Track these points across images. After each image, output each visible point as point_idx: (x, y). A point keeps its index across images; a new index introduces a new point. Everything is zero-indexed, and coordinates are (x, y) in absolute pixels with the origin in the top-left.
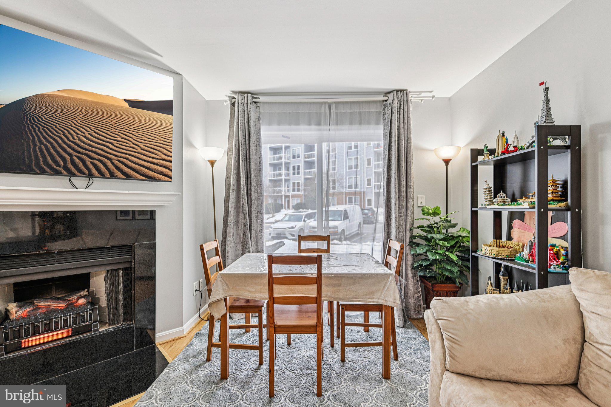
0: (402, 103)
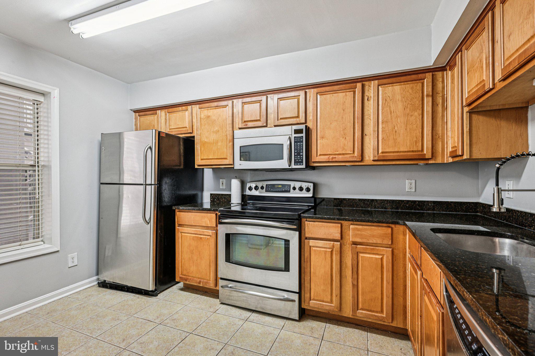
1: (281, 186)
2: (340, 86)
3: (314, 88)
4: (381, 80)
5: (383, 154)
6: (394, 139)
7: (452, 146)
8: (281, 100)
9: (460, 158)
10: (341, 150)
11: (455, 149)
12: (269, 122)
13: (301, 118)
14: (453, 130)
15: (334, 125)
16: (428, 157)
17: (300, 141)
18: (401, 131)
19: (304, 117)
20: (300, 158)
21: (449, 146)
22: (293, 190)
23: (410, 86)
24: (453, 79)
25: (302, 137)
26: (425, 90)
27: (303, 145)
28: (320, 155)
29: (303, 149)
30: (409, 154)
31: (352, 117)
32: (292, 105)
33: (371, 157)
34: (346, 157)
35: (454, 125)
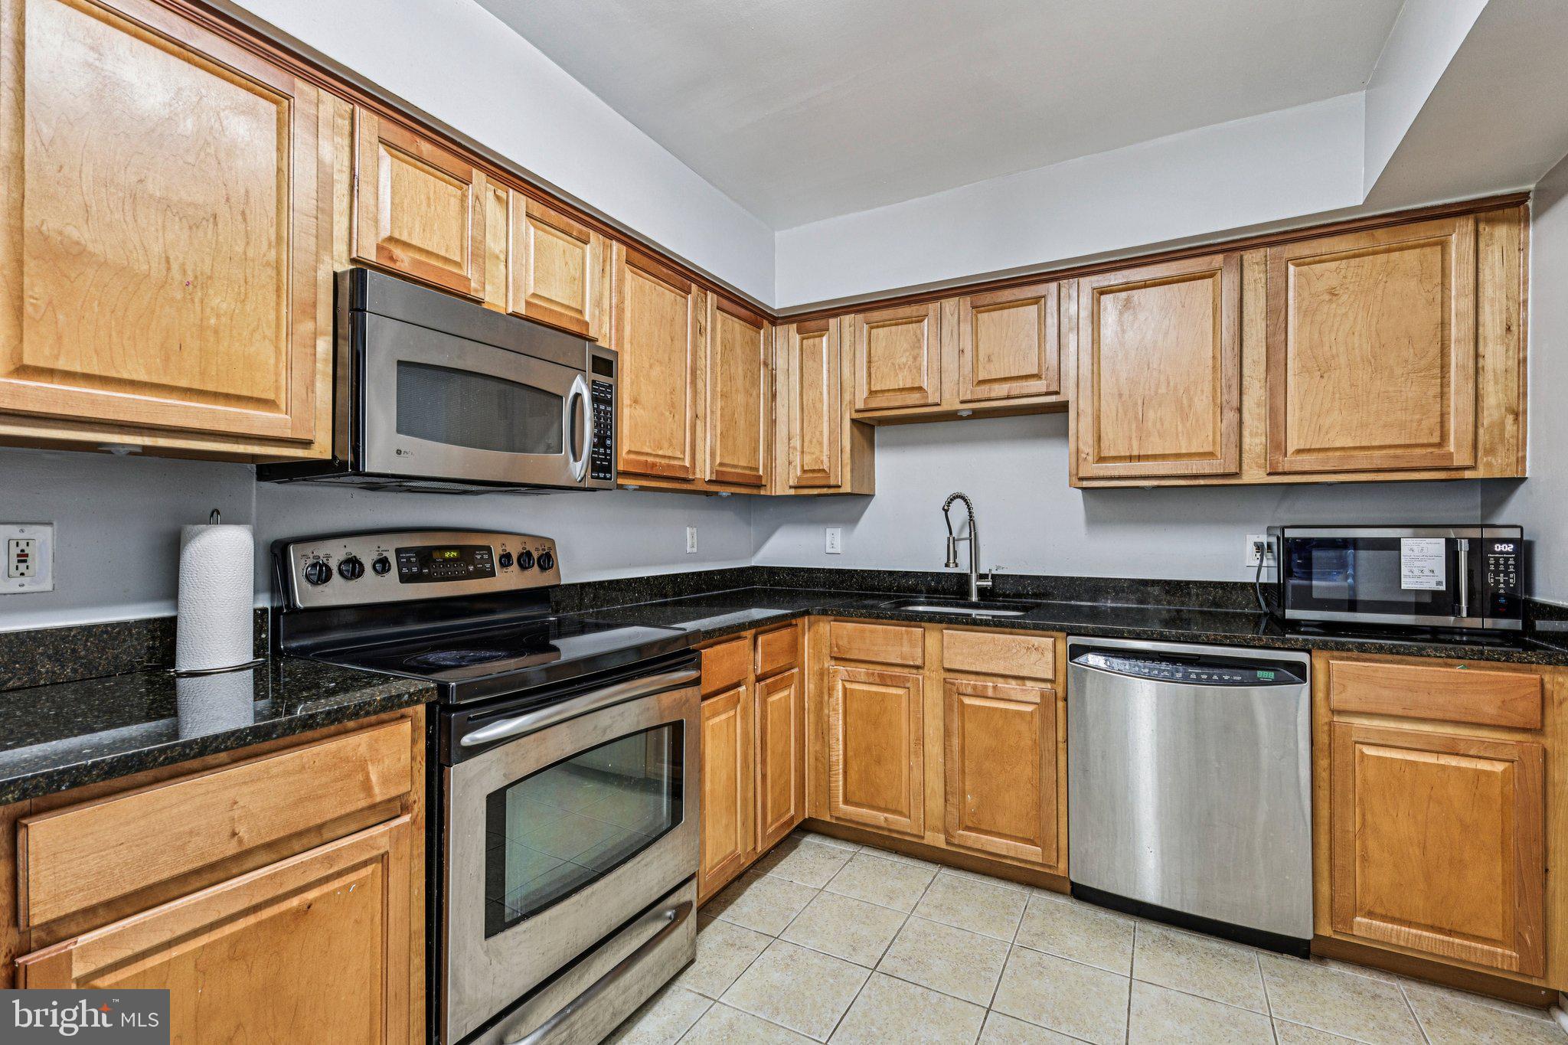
1: (454, 554)
2: (664, 270)
3: (618, 240)
4: (721, 298)
5: (721, 469)
6: (735, 439)
7: (806, 468)
8: (535, 227)
9: (825, 491)
10: (666, 445)
11: (819, 475)
12: (488, 288)
13: (587, 318)
14: (814, 440)
15: (656, 372)
16: (763, 483)
17: (604, 399)
18: (742, 423)
19: (597, 320)
20: (605, 454)
21: (795, 467)
22: (503, 565)
23: (750, 332)
24: (816, 353)
25: (610, 386)
26: (762, 351)
27: (611, 415)
28: (629, 452)
29: (611, 427)
30: (747, 472)
31: (683, 365)
32: (566, 263)
33: (704, 472)
34: (673, 466)
35: (818, 433)
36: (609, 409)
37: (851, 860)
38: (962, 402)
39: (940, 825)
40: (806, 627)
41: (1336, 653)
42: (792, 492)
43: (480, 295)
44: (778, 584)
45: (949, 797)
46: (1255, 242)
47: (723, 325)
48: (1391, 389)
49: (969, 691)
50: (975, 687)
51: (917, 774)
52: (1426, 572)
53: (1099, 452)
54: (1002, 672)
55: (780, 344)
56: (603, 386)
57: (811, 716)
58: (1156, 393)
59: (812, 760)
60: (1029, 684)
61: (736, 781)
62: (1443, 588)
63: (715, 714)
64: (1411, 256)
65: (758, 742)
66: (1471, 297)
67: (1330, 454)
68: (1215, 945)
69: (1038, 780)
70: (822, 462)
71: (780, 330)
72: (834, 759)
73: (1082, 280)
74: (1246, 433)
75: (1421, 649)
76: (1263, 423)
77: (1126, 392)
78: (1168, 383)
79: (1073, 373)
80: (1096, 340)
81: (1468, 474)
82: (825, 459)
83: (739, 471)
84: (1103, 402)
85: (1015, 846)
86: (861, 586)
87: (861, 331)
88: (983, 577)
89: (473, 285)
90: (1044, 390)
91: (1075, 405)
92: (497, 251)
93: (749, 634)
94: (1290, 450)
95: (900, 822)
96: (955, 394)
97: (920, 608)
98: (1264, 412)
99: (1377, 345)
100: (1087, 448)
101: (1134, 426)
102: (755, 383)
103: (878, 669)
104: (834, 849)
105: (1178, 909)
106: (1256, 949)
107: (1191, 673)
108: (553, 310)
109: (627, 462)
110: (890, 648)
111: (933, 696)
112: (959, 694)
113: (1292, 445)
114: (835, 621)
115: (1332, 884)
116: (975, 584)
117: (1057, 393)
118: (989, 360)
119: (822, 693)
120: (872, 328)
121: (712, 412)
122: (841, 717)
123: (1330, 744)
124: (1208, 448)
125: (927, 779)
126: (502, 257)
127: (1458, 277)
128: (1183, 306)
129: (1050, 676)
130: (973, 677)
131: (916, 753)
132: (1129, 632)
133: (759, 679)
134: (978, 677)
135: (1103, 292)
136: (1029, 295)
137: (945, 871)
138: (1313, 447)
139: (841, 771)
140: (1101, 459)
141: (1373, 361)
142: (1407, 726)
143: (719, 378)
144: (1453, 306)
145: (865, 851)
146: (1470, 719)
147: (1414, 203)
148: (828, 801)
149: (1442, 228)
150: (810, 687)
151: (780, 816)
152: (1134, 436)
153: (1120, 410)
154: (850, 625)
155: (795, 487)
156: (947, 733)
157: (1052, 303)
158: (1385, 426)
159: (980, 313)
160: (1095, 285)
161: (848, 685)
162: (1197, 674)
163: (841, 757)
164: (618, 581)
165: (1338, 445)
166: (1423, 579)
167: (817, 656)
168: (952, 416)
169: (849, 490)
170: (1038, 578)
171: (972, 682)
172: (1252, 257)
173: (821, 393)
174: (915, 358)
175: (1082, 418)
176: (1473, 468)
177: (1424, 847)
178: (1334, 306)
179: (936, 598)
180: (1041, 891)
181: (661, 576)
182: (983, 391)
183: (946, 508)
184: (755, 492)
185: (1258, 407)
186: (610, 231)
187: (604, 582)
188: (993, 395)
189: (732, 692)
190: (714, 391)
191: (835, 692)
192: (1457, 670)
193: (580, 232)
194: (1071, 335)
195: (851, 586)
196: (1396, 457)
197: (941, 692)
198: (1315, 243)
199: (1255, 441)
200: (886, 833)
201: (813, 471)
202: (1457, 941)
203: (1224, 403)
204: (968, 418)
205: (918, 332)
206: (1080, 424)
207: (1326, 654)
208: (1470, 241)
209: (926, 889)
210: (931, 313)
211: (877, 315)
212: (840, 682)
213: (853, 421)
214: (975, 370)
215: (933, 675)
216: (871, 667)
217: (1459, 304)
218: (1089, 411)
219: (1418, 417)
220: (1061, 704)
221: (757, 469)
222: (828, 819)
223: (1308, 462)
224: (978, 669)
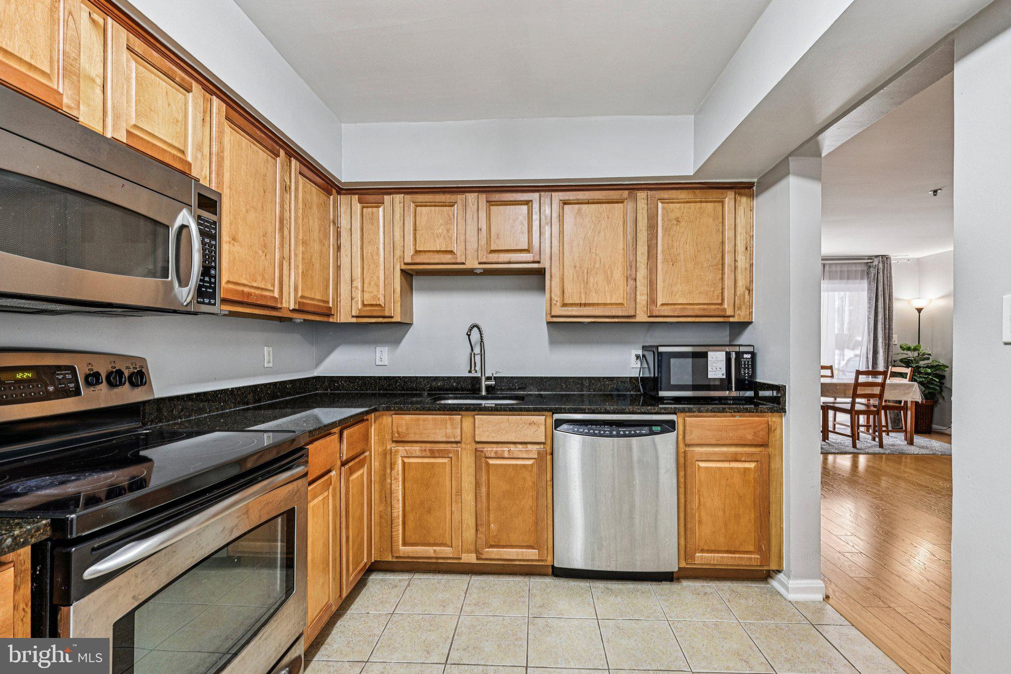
0: (886, 265)
1: (27, 375)
2: (258, 132)
3: (218, 97)
4: (302, 165)
5: (302, 300)
6: (312, 277)
7: (366, 303)
8: (136, 62)
9: (380, 320)
10: (259, 278)
11: (377, 308)
12: (82, 107)
13: (189, 159)
14: (373, 283)
15: (252, 216)
16: (332, 313)
17: (210, 233)
18: (317, 266)
19: (199, 163)
20: (210, 282)
21: (357, 302)
22: (88, 383)
23: (323, 196)
24: (374, 219)
25: (215, 223)
26: (331, 212)
27: (215, 248)
28: (228, 282)
29: (215, 259)
30: (321, 304)
31: (274, 215)
32: (169, 104)
33: (289, 302)
34: (265, 297)
35: (375, 278)
36: (213, 242)
37: (408, 585)
38: (480, 263)
39: (472, 548)
40: (373, 420)
41: (688, 414)
42: (354, 320)
43: (74, 113)
44: (338, 389)
45: (479, 528)
46: (643, 186)
47: (304, 187)
48: (702, 274)
49: (493, 455)
50: (496, 452)
51: (456, 516)
52: (718, 369)
53: (563, 300)
54: (514, 440)
55: (344, 210)
56: (208, 222)
57: (377, 486)
58: (594, 267)
59: (377, 518)
60: (530, 447)
61: (329, 547)
62: (724, 377)
63: (315, 497)
64: (710, 206)
65: (344, 513)
66: (733, 231)
67: (676, 306)
68: (630, 586)
69: (536, 507)
70: (379, 299)
71: (344, 199)
72: (395, 515)
73: (553, 194)
74: (638, 293)
75: (724, 409)
76: (646, 288)
77: (578, 265)
78: (601, 262)
79: (548, 250)
80: (561, 232)
81: (731, 320)
82: (382, 298)
83: (315, 303)
84: (565, 270)
85: (522, 552)
86: (403, 388)
87: (409, 207)
88: (488, 379)
89: (65, 100)
90: (531, 259)
91: (549, 271)
92: (93, 74)
93: (336, 430)
94: (659, 304)
95: (446, 551)
96: (475, 256)
97: (450, 402)
98: (646, 282)
99: (696, 251)
100: (556, 298)
101: (582, 286)
102: (327, 236)
103: (429, 446)
104: (394, 580)
105: (615, 570)
106: (650, 583)
107: (620, 431)
108: (156, 145)
109: (228, 291)
110: (437, 431)
111: (467, 461)
112: (486, 458)
113: (660, 301)
114: (395, 414)
115: (685, 539)
116: (484, 383)
117: (539, 262)
118: (498, 238)
119: (385, 468)
120: (417, 206)
121: (296, 255)
122: (400, 483)
123: (685, 463)
124: (620, 301)
125: (463, 518)
126: (99, 81)
127: (728, 220)
128: (608, 218)
129: (543, 441)
130: (495, 445)
131: (456, 501)
132: (589, 409)
133: (343, 464)
134: (497, 445)
135: (566, 203)
136: (523, 199)
137: (475, 578)
138: (669, 303)
139: (401, 523)
140: (564, 305)
141: (695, 259)
142: (717, 449)
143: (301, 228)
144: (726, 234)
145: (417, 576)
146: (742, 442)
147: (713, 179)
148: (390, 546)
149: (722, 194)
150: (376, 464)
151: (358, 566)
152: (582, 292)
153: (575, 276)
154: (407, 417)
155: (357, 317)
156: (477, 485)
157: (536, 206)
158: (699, 293)
159: (492, 205)
160: (561, 198)
161: (406, 460)
162: (623, 431)
163: (401, 513)
164: (205, 393)
165: (680, 302)
166: (717, 372)
167: (382, 442)
168: (470, 272)
169: (399, 320)
170: (521, 378)
171: (494, 449)
172: (641, 195)
173: (378, 249)
174: (448, 231)
175: (553, 279)
176: (733, 316)
177: (724, 511)
178: (678, 227)
179: (459, 394)
180: (535, 577)
181: (243, 387)
182: (494, 257)
183: (469, 333)
184: (325, 319)
185: (644, 279)
186: (211, 87)
187: (192, 395)
188: (500, 260)
189: (326, 477)
190: (296, 237)
191: (396, 467)
192: (737, 418)
193: (183, 79)
194: (547, 227)
195: (396, 388)
196: (704, 309)
197: (473, 458)
198: (670, 192)
199: (642, 299)
200: (434, 561)
201: (372, 305)
202: (737, 556)
203: (629, 276)
204: (481, 274)
205: (451, 213)
206: (552, 283)
207: (683, 415)
208: (733, 202)
209: (466, 593)
210: (459, 202)
211: (420, 198)
212: (400, 458)
213: (402, 270)
214: (489, 242)
215: (468, 447)
216: (423, 445)
217: (728, 234)
218: (558, 275)
219: (712, 289)
220: (549, 457)
221: (328, 302)
222: (390, 559)
223: (666, 311)
224: (499, 440)
